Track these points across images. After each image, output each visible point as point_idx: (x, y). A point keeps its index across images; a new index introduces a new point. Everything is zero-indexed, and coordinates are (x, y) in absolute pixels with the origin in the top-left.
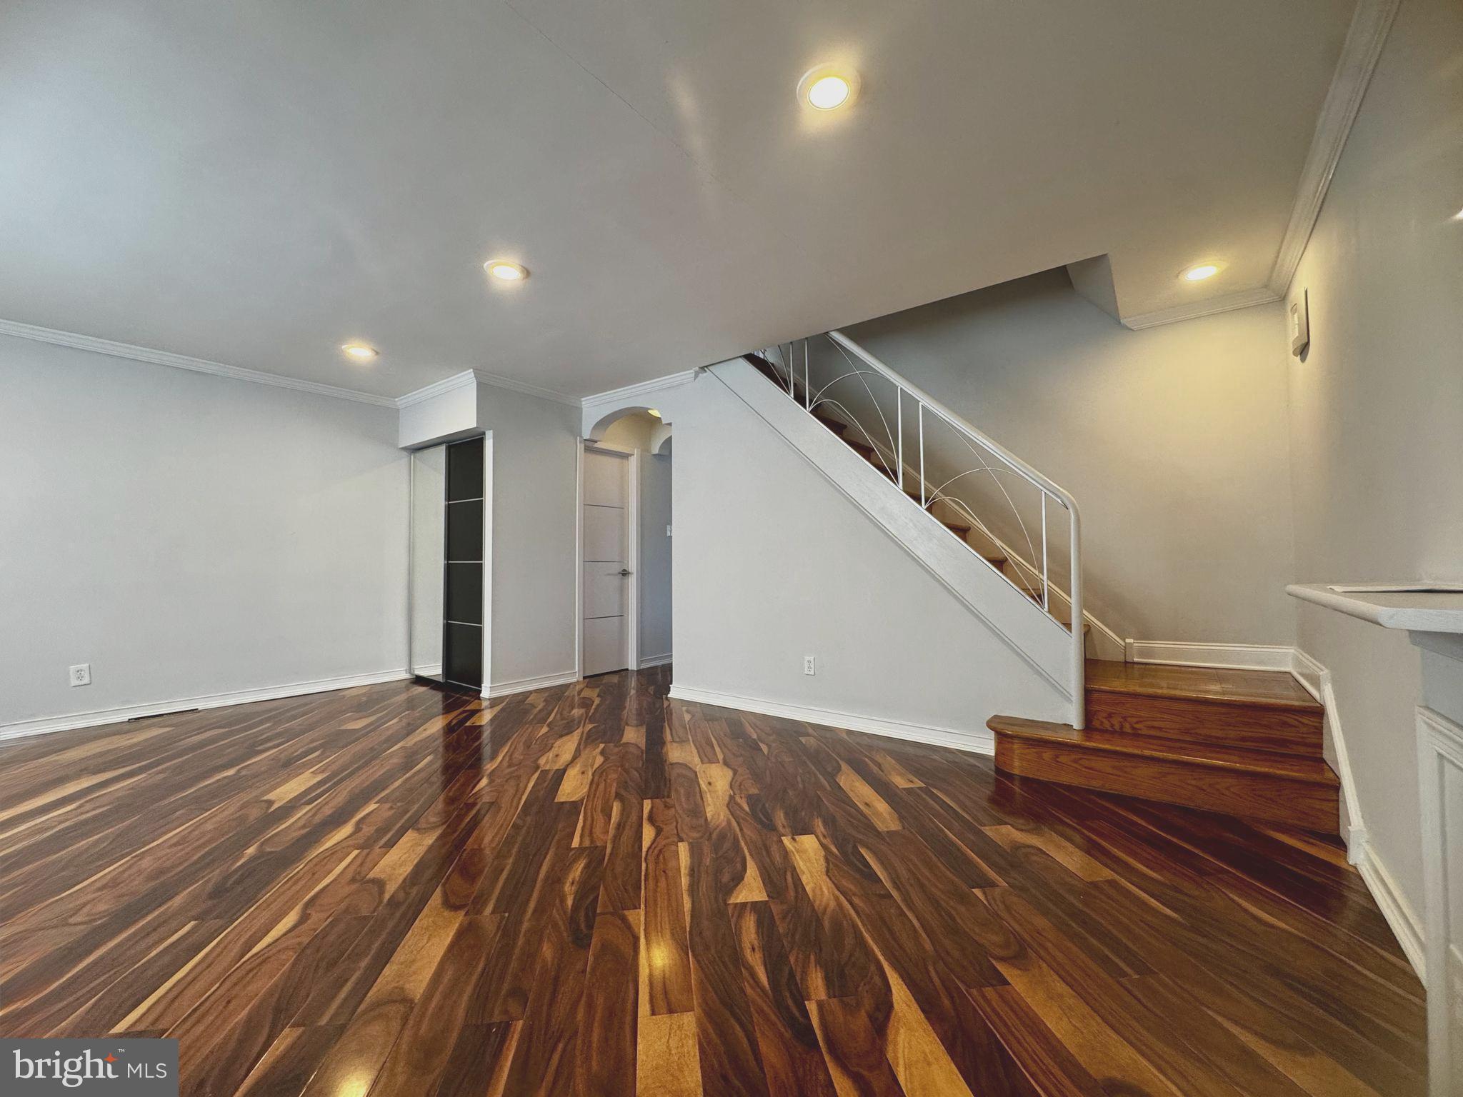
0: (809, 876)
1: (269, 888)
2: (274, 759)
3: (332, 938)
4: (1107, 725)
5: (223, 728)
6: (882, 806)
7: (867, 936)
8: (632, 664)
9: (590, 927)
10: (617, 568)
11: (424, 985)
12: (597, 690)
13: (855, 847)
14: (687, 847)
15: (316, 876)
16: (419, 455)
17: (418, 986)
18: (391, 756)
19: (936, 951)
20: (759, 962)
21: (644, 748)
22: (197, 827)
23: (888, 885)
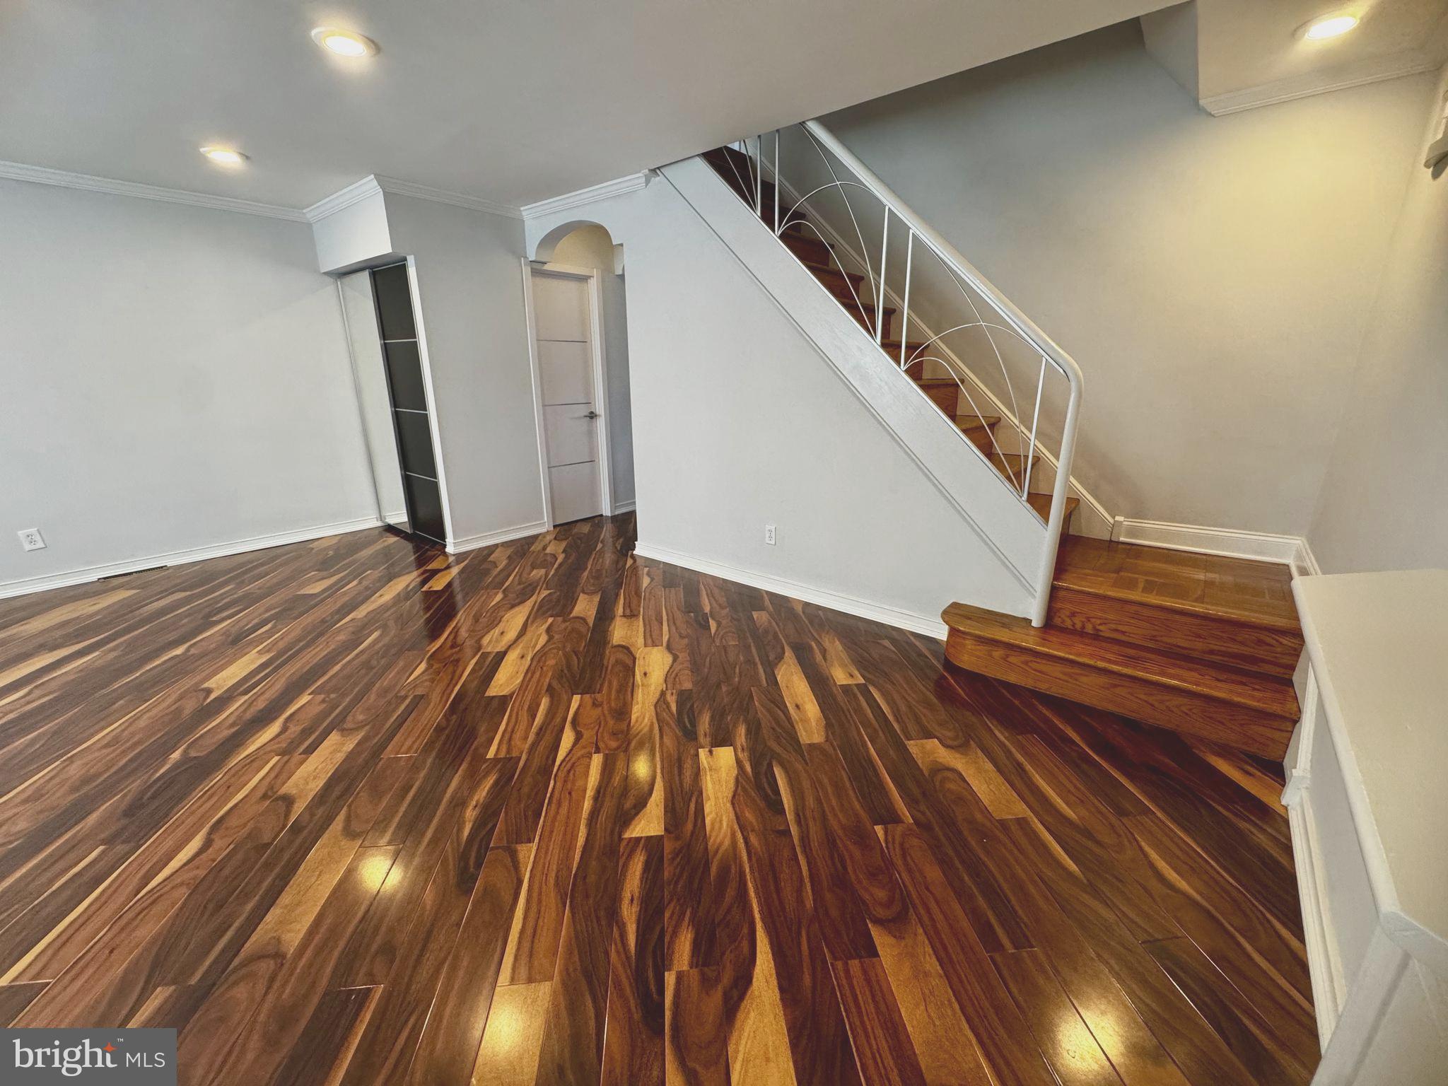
0: (713, 804)
1: (183, 803)
2: (226, 633)
3: (226, 871)
4: (1068, 624)
5: (185, 591)
6: (812, 709)
7: (750, 885)
8: (606, 511)
9: (479, 865)
10: (584, 411)
11: (301, 935)
12: (564, 544)
13: (770, 767)
14: (601, 760)
15: (231, 789)
16: (347, 280)
17: (293, 938)
18: (340, 630)
19: (815, 908)
20: (634, 918)
21: (591, 625)
22: (131, 724)
23: (790, 816)
